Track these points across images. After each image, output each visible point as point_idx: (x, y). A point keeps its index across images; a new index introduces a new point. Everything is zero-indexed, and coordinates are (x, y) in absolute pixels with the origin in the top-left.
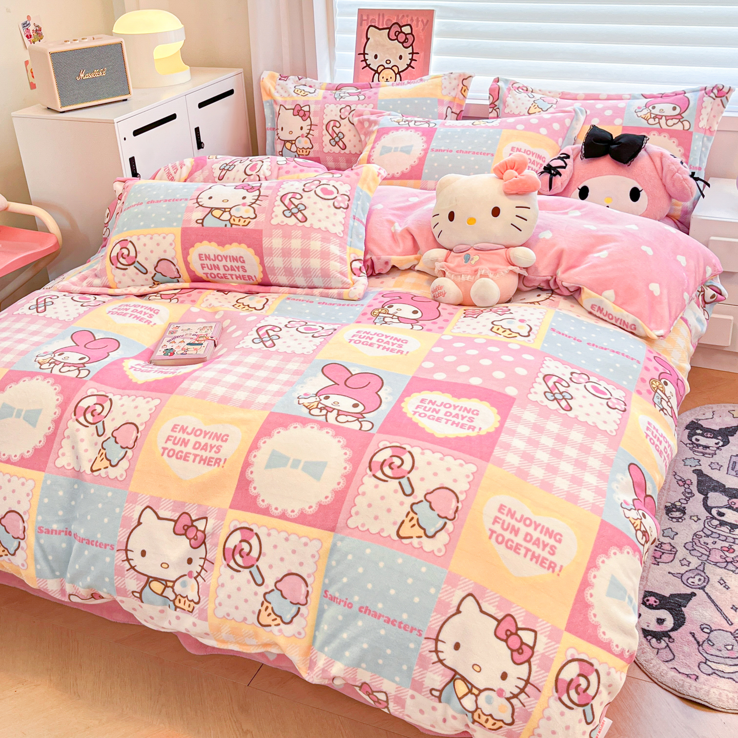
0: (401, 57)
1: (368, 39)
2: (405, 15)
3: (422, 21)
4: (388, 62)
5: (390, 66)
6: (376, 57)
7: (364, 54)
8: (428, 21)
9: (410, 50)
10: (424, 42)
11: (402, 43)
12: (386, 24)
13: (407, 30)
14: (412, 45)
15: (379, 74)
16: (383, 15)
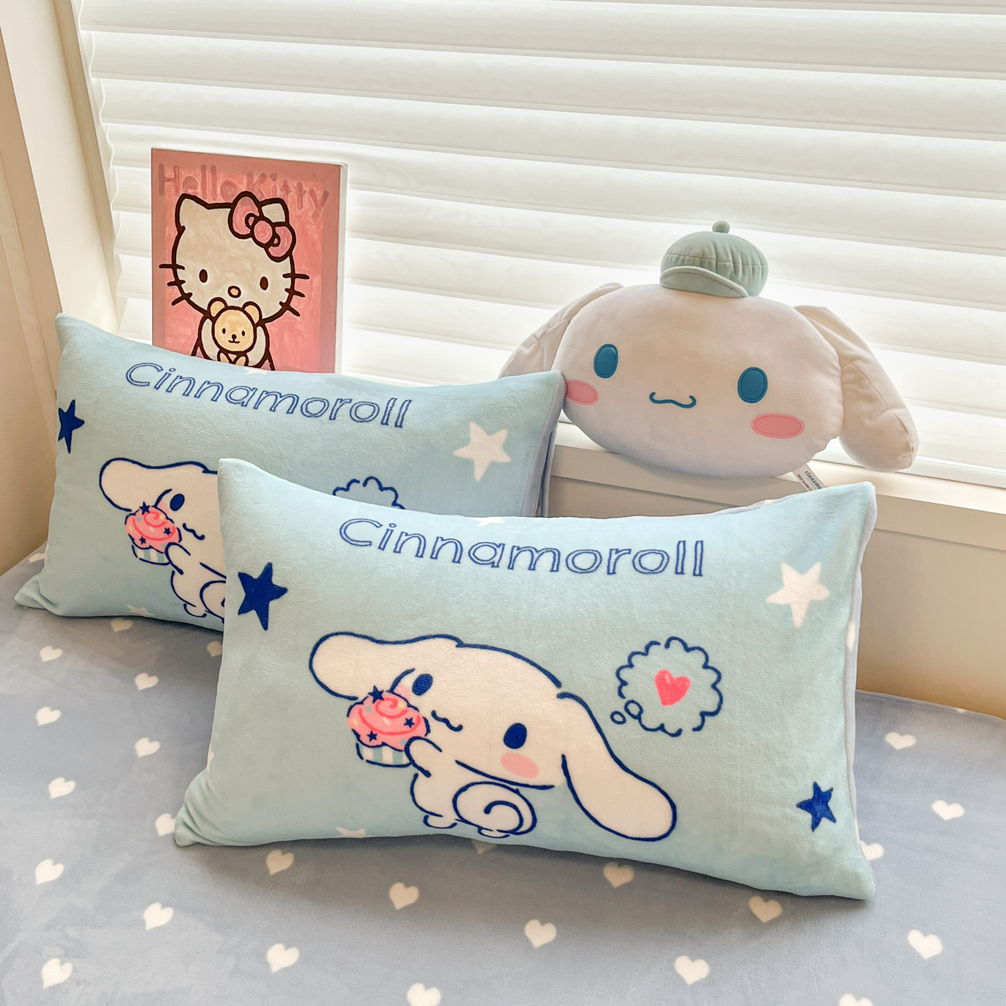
0: (264, 283)
1: (181, 230)
2: (268, 175)
3: (312, 193)
4: (234, 291)
5: (239, 302)
6: (203, 276)
7: (175, 267)
8: (326, 194)
9: (285, 266)
10: (319, 246)
11: (266, 247)
12: (223, 194)
13: (274, 212)
14: (289, 254)
15: (214, 320)
16: (214, 169)
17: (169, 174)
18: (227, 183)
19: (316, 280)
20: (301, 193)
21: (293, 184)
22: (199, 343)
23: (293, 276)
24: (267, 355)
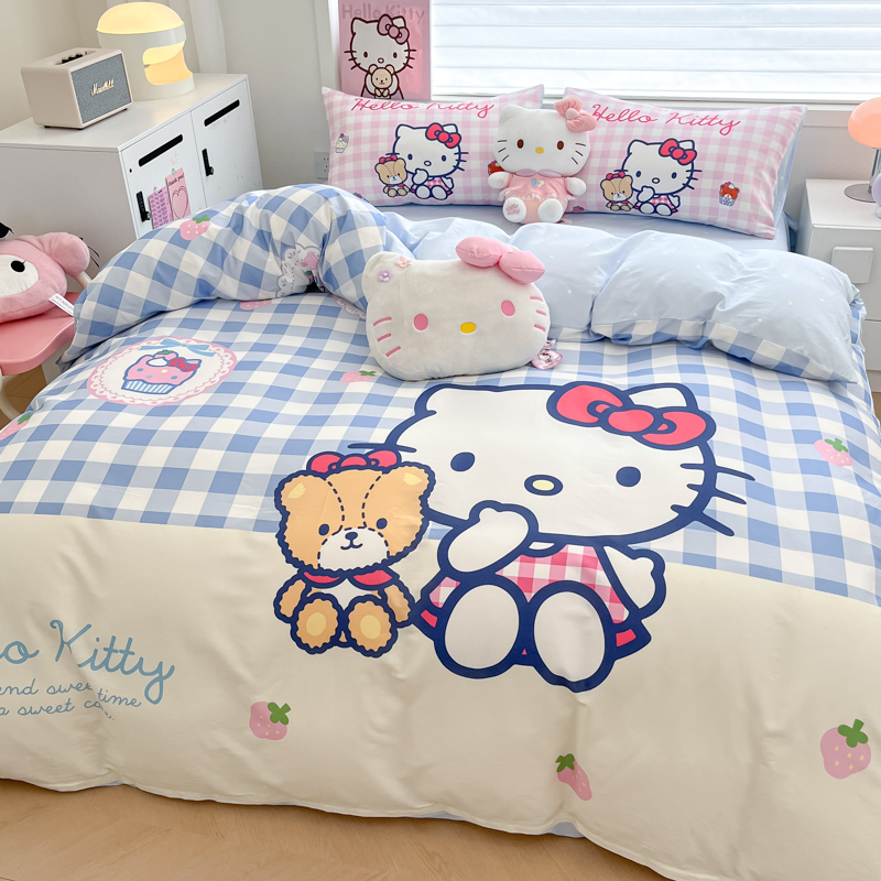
0: (395, 55)
1: (354, 34)
2: (396, 6)
3: (417, 12)
4: (381, 60)
5: (384, 65)
6: (366, 55)
7: (351, 52)
8: (423, 12)
9: (405, 46)
10: (421, 37)
11: (395, 38)
13: (399, 22)
14: (407, 41)
15: (372, 75)
16: (369, 5)
17: (347, 8)
18: (376, 11)
19: (420, 52)
20: (411, 12)
21: (407, 9)
22: (365, 86)
23: (409, 50)
24: (398, 88)
